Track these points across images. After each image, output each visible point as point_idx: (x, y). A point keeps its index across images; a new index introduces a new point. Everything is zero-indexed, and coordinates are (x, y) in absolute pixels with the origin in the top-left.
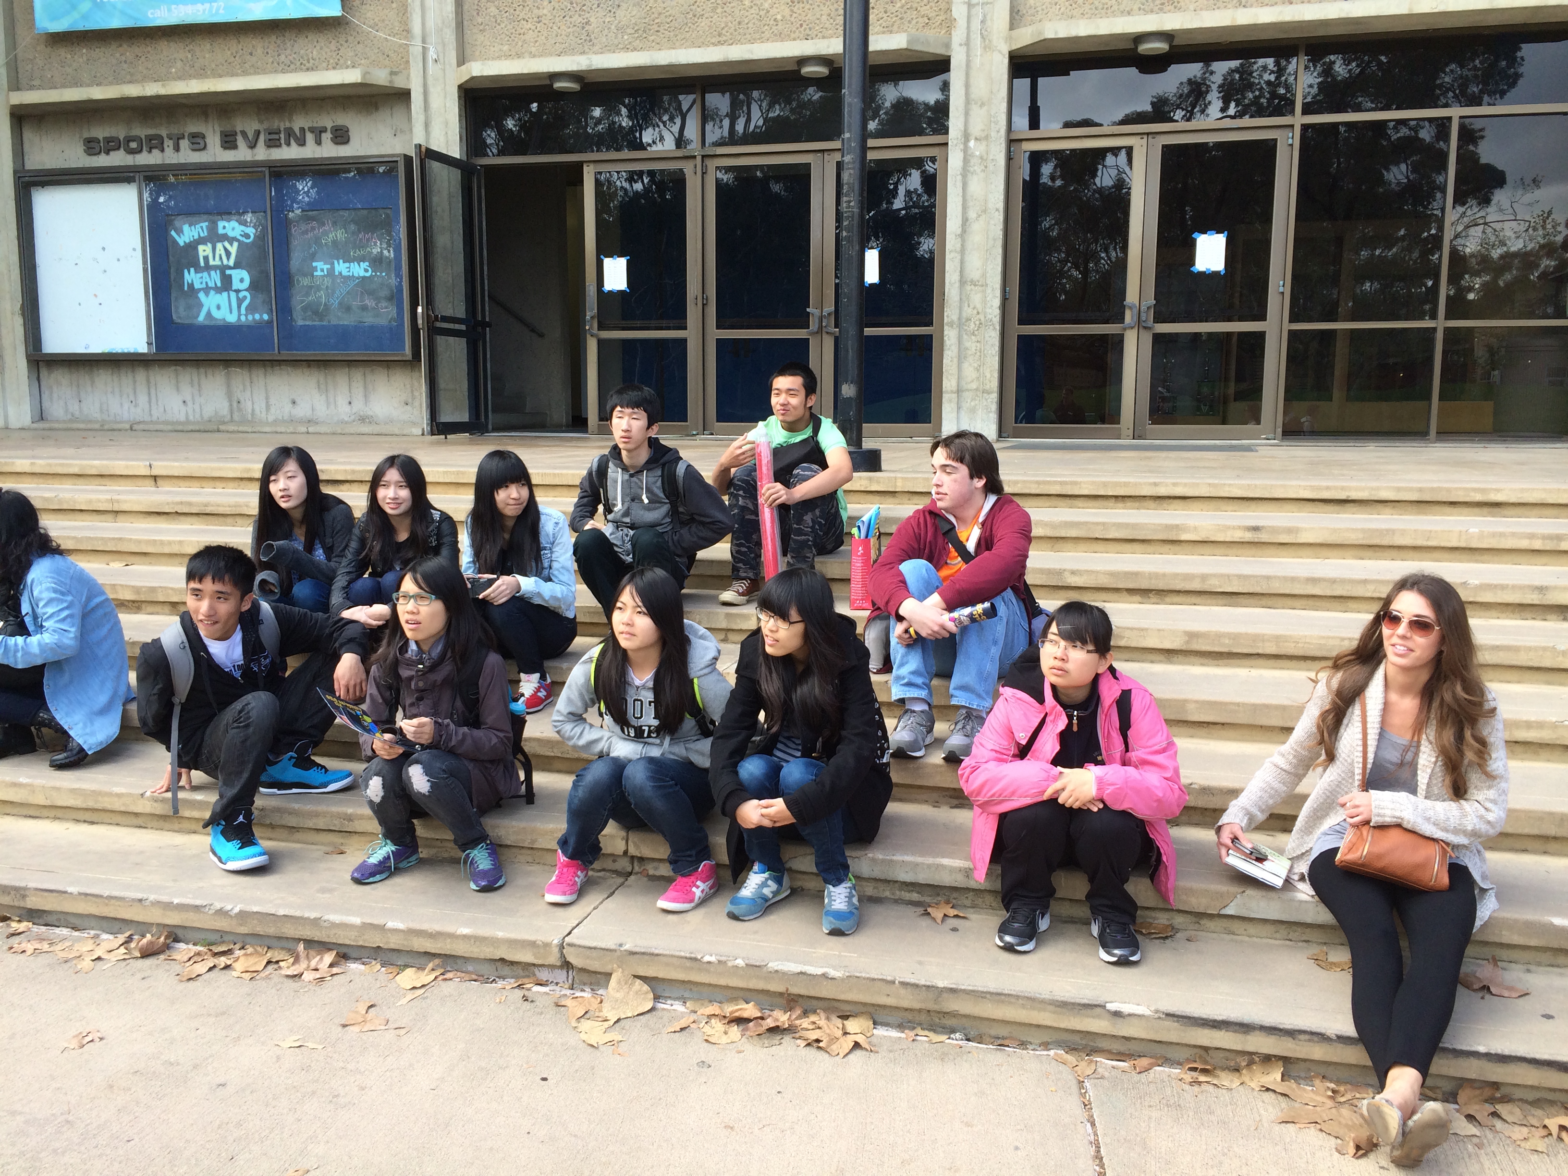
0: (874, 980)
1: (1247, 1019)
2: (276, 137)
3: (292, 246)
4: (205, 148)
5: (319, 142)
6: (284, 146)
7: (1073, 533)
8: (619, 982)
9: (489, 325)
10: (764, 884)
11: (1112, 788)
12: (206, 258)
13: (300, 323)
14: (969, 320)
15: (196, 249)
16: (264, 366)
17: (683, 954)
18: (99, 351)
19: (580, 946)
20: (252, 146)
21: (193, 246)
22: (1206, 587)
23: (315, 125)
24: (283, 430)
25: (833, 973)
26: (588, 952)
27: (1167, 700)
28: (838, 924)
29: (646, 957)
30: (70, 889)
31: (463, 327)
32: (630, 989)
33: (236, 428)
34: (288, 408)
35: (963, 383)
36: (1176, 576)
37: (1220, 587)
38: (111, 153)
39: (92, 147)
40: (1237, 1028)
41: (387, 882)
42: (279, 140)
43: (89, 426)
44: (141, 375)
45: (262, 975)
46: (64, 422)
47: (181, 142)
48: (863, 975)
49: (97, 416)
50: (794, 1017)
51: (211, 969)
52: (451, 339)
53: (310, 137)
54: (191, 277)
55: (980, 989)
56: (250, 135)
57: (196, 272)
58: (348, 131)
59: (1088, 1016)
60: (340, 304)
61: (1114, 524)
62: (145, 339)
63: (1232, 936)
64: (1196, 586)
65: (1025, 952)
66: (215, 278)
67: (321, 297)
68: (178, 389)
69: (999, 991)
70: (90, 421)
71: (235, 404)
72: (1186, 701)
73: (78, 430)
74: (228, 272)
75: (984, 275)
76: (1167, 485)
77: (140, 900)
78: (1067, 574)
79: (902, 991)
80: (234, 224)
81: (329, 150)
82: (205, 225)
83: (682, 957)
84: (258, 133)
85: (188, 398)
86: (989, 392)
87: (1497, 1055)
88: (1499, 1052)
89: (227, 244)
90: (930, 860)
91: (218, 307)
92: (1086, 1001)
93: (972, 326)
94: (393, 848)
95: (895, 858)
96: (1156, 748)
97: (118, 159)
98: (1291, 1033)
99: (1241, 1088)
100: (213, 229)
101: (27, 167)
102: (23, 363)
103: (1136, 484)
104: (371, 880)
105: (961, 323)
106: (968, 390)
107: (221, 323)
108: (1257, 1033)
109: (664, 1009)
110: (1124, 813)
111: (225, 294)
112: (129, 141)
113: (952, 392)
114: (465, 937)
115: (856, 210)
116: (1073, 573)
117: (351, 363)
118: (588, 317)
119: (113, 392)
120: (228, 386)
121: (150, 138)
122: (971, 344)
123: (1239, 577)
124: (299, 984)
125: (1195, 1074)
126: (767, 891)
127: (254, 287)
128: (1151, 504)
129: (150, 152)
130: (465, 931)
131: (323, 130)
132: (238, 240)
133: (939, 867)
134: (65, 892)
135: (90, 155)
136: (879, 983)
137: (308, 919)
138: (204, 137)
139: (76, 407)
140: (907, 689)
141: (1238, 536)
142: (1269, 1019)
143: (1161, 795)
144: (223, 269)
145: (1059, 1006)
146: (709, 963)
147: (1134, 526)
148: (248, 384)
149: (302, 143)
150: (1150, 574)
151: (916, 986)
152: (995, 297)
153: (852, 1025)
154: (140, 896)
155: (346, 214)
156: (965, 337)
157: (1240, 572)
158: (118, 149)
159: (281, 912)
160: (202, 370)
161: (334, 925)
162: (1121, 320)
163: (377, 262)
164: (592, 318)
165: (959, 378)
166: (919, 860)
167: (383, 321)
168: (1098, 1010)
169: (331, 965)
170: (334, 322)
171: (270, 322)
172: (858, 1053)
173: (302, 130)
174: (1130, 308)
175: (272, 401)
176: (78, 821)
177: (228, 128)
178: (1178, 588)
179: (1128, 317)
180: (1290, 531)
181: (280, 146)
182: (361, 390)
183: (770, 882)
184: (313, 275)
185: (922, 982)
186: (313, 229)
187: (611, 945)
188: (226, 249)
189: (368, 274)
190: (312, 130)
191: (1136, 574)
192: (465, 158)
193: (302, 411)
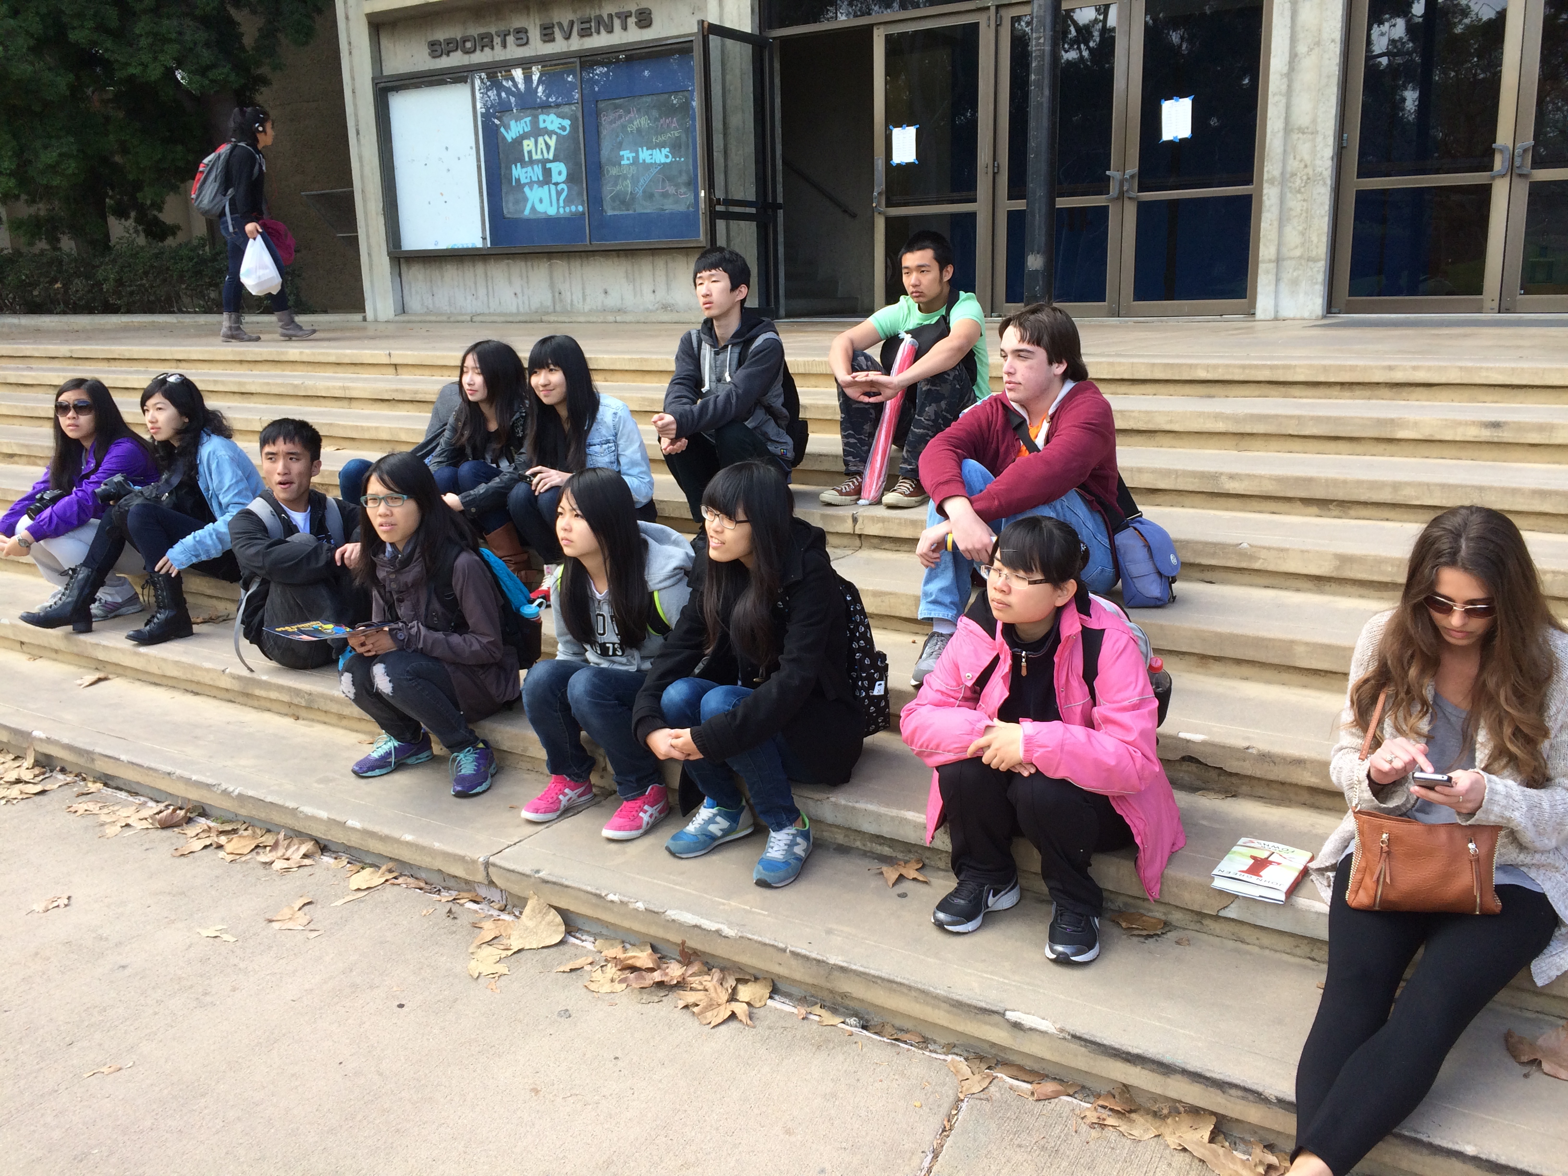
0: (765, 944)
1: (1168, 1059)
2: (587, 25)
3: (602, 136)
4: (527, 43)
5: (625, 28)
6: (595, 34)
7: (1260, 428)
8: (533, 910)
9: (780, 207)
10: (711, 820)
11: (1042, 750)
12: (530, 152)
13: (610, 213)
14: (1293, 175)
15: (521, 144)
16: (581, 257)
17: (589, 889)
18: (444, 247)
19: (501, 867)
20: (568, 37)
21: (518, 142)
22: (1399, 499)
23: (622, 10)
24: (594, 319)
25: (727, 931)
26: (508, 874)
27: (1270, 640)
28: (768, 876)
29: (557, 888)
30: (123, 757)
31: (753, 210)
32: (543, 918)
33: (556, 319)
34: (601, 297)
35: (1284, 250)
36: (1359, 483)
37: (1418, 498)
38: (451, 54)
39: (436, 49)
40: (1155, 1067)
41: (386, 778)
42: (590, 28)
43: (439, 319)
44: (480, 268)
45: (244, 859)
46: (421, 314)
47: (508, 38)
48: (755, 937)
49: (446, 308)
50: (690, 972)
51: (206, 847)
52: (742, 223)
53: (617, 23)
54: (518, 172)
55: (872, 972)
56: (566, 25)
57: (522, 167)
58: (650, 14)
59: (986, 1023)
60: (644, 192)
61: (1312, 418)
62: (480, 234)
63: (1240, 945)
64: (1385, 496)
65: (958, 934)
66: (537, 172)
67: (627, 186)
68: (510, 282)
69: (891, 977)
70: (441, 314)
71: (557, 295)
72: (1292, 642)
73: (430, 322)
74: (548, 165)
75: (1314, 121)
76: (1405, 369)
77: (169, 774)
78: (1224, 479)
79: (794, 962)
80: (552, 117)
81: (634, 35)
82: (528, 119)
83: (588, 892)
84: (572, 23)
85: (519, 291)
86: (1315, 260)
87: (1488, 1161)
88: (1493, 1157)
89: (547, 138)
90: (893, 812)
91: (541, 201)
92: (983, 1005)
93: (1298, 181)
94: (396, 744)
95: (857, 805)
96: (1126, 703)
97: (456, 59)
98: (1222, 1085)
99: (1153, 1143)
100: (535, 122)
101: (385, 74)
102: (386, 260)
103: (1365, 369)
104: (369, 774)
105: (1284, 179)
106: (1291, 258)
107: (544, 216)
108: (1179, 1077)
109: (574, 945)
110: (1063, 782)
111: (546, 187)
112: (464, 42)
113: (1270, 261)
114: (408, 844)
115: (1047, 48)
116: (1232, 477)
117: (654, 252)
118: (875, 194)
119: (458, 286)
120: (551, 278)
121: (482, 37)
122: (1295, 204)
123: (1444, 487)
124: (265, 872)
125: (1105, 1113)
126: (714, 829)
127: (571, 179)
128: (1386, 392)
129: (482, 50)
130: (408, 837)
131: (628, 15)
132: (556, 133)
133: (903, 821)
134: (118, 759)
135: (434, 57)
136: (771, 949)
137: (287, 808)
138: (526, 32)
139: (430, 301)
140: (931, 606)
141: (1472, 433)
142: (1194, 1064)
143: (1113, 762)
144: (544, 162)
145: (953, 1006)
146: (612, 902)
147: (1337, 420)
148: (567, 275)
149: (610, 31)
150: (1327, 480)
151: (806, 958)
152: (1326, 145)
153: (745, 992)
154: (169, 769)
155: (648, 99)
156: (1289, 195)
157: (1444, 481)
158: (456, 50)
159: (269, 799)
160: (529, 263)
161: (309, 818)
162: (1489, 167)
163: (675, 147)
164: (880, 194)
165: (1279, 246)
166: (883, 810)
167: (682, 208)
168: (997, 1018)
169: (305, 856)
170: (640, 210)
171: (583, 213)
172: (733, 1025)
173: (610, 16)
174: (1501, 151)
175: (588, 292)
176: (187, 691)
177: (547, 21)
178: (1363, 498)
179: (1498, 163)
180: (1541, 428)
181: (591, 35)
182: (664, 278)
183: (718, 819)
184: (620, 164)
185: (814, 955)
186: (620, 117)
187: (527, 870)
188: (546, 144)
189: (668, 161)
190: (618, 15)
191: (1309, 480)
192: (757, 33)
193: (612, 301)
